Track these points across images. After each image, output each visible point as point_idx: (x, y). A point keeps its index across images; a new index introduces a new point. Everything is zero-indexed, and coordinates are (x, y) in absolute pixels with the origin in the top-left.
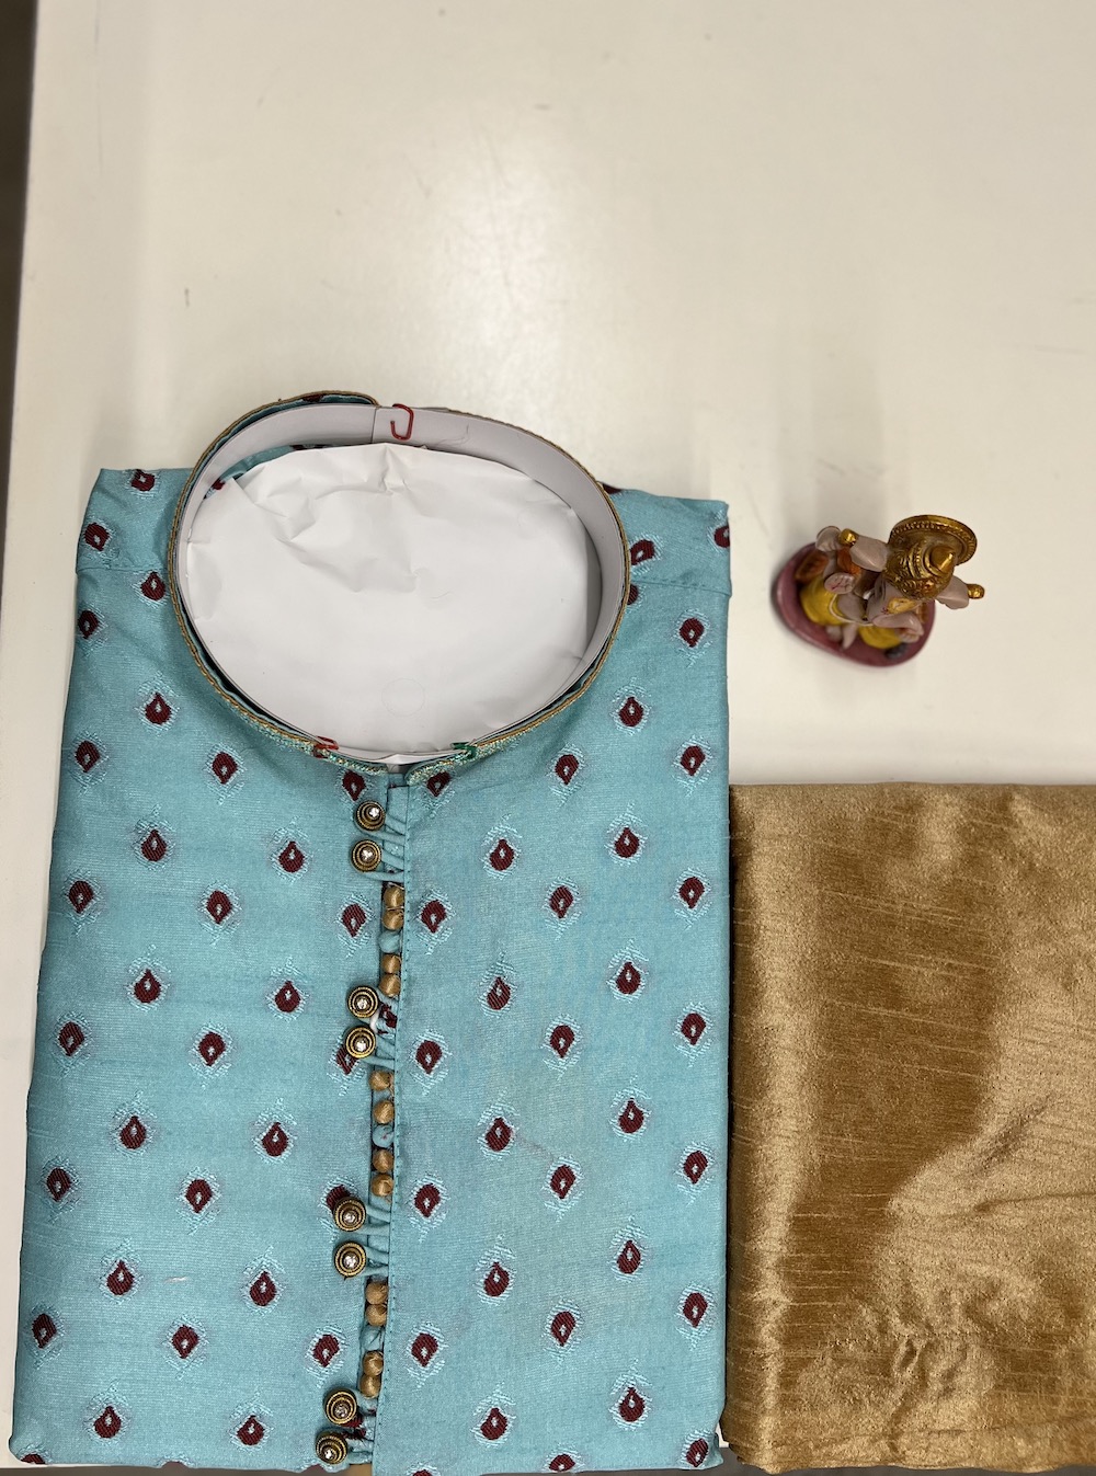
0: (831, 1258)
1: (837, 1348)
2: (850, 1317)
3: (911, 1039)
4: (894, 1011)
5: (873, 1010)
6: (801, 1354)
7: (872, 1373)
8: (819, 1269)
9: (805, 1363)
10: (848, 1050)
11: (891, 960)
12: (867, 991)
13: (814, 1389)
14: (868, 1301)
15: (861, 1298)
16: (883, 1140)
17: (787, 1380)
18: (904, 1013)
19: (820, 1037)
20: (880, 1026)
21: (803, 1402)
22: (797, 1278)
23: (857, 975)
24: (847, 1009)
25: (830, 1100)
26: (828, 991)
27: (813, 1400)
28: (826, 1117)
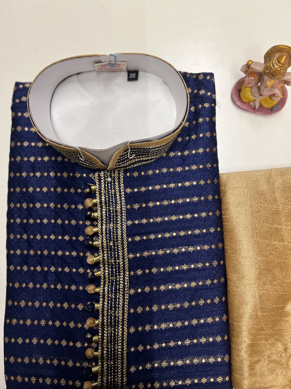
0: (266, 327)
1: (269, 357)
2: (274, 347)
4: (281, 243)
5: (274, 243)
6: (256, 359)
8: (261, 331)
9: (258, 362)
10: (266, 256)
12: (271, 236)
13: (262, 371)
14: (280, 341)
15: (277, 340)
16: (281, 286)
17: (252, 367)
19: (255, 252)
21: (258, 375)
22: (253, 334)
23: (267, 231)
24: (264, 242)
25: (260, 273)
26: (256, 237)
27: (261, 374)
28: (259, 279)
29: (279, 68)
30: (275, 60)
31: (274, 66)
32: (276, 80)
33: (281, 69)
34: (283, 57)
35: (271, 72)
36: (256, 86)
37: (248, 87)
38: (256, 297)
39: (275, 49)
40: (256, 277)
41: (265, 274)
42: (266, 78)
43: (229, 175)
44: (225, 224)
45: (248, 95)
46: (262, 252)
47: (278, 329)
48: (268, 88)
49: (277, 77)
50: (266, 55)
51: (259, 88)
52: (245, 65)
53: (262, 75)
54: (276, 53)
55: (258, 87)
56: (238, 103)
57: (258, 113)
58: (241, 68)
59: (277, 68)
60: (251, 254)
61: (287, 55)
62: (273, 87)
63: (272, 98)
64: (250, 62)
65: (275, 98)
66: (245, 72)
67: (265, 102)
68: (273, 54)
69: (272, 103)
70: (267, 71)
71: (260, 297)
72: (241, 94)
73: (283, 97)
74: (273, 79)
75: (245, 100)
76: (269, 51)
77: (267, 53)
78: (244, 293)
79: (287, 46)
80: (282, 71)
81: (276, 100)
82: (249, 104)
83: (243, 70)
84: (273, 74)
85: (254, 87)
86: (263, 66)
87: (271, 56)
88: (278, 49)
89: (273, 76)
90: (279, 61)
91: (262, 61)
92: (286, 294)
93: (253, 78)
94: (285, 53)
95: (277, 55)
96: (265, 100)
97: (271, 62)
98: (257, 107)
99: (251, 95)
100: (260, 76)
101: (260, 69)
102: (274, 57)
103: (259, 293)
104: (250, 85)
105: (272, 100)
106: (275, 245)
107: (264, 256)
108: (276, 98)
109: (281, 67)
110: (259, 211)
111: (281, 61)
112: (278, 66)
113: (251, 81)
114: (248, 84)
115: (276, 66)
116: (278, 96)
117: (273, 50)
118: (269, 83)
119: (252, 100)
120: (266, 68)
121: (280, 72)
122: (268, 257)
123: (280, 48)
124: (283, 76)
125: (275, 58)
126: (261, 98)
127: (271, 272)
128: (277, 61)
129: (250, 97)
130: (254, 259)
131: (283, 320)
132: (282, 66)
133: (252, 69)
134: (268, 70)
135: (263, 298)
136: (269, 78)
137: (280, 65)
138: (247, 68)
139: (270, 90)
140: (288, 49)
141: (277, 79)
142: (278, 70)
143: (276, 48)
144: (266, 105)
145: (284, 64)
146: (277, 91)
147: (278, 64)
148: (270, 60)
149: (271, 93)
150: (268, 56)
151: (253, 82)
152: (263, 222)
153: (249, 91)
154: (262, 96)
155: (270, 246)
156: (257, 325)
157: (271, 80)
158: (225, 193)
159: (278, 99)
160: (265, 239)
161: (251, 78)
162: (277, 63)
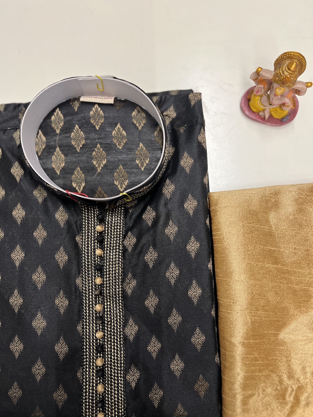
0: (260, 357)
1: (264, 390)
3: (283, 275)
4: (276, 266)
5: (267, 265)
6: (250, 392)
7: (278, 399)
8: (255, 361)
9: (251, 396)
10: (259, 280)
11: (272, 247)
12: (265, 258)
13: (255, 406)
16: (273, 312)
17: (245, 402)
18: (279, 266)
19: (247, 275)
20: (270, 271)
21: (251, 411)
22: (246, 365)
23: (259, 252)
24: (257, 265)
25: (252, 298)
26: (249, 259)
27: (255, 410)
28: (251, 304)
29: (288, 75)
30: (285, 67)
31: (283, 73)
32: (285, 88)
33: (291, 77)
34: (294, 63)
35: (281, 79)
36: (265, 95)
37: (258, 96)
38: (249, 324)
39: (285, 56)
40: (248, 302)
41: (257, 299)
42: (275, 85)
43: (221, 193)
44: (215, 245)
45: (258, 104)
46: (254, 275)
47: (273, 359)
48: (277, 97)
49: (287, 85)
50: (276, 62)
51: (269, 97)
52: (255, 72)
53: (272, 83)
54: (286, 60)
55: (267, 96)
56: (247, 113)
57: (268, 124)
58: (251, 76)
59: (287, 75)
60: (243, 277)
61: (298, 62)
62: (282, 96)
63: (282, 108)
64: (259, 69)
65: (285, 107)
66: (255, 80)
67: (274, 112)
68: (283, 61)
69: (283, 113)
70: (277, 79)
71: (253, 323)
72: (251, 103)
73: (293, 108)
74: (283, 87)
75: (254, 110)
76: (279, 57)
77: (277, 60)
78: (236, 320)
79: (298, 53)
80: (292, 78)
81: (287, 110)
82: (258, 114)
83: (252, 77)
84: (283, 82)
85: (264, 95)
86: (273, 73)
87: (281, 63)
88: (288, 56)
89: (283, 84)
90: (289, 67)
91: (272, 69)
92: (278, 320)
93: (262, 86)
94: (296, 60)
95: (287, 62)
96: (275, 110)
97: (281, 69)
98: (267, 117)
99: (260, 104)
100: (269, 84)
101: (270, 76)
102: (284, 64)
103: (252, 319)
104: (260, 93)
105: (283, 110)
106: (269, 267)
107: (257, 280)
108: (287, 107)
109: (291, 75)
110: (252, 232)
111: (291, 67)
112: (288, 73)
113: (260, 89)
114: (257, 92)
115: (286, 73)
116: (288, 106)
117: (283, 57)
118: (279, 91)
119: (262, 109)
120: (276, 75)
121: (290, 79)
122: (261, 281)
123: (291, 55)
124: (294, 84)
125: (286, 65)
126: (271, 107)
127: (264, 297)
128: (287, 68)
129: (259, 106)
130: (246, 283)
131: (277, 349)
132: (292, 73)
133: (262, 76)
134: (277, 77)
135: (255, 325)
136: (279, 86)
137: (290, 72)
138: (256, 75)
139: (280, 99)
140: (299, 56)
141: (287, 86)
142: (288, 77)
143: (287, 55)
144: (276, 116)
145: (294, 71)
146: (287, 100)
147: (288, 71)
148: (280, 67)
149: (281, 103)
150: (278, 63)
151: (263, 90)
152: (256, 243)
153: (258, 100)
154: (272, 105)
155: (263, 269)
156: (250, 354)
157: (281, 88)
158: (216, 212)
159: (288, 109)
160: (258, 262)
161: (260, 86)
162: (287, 69)
